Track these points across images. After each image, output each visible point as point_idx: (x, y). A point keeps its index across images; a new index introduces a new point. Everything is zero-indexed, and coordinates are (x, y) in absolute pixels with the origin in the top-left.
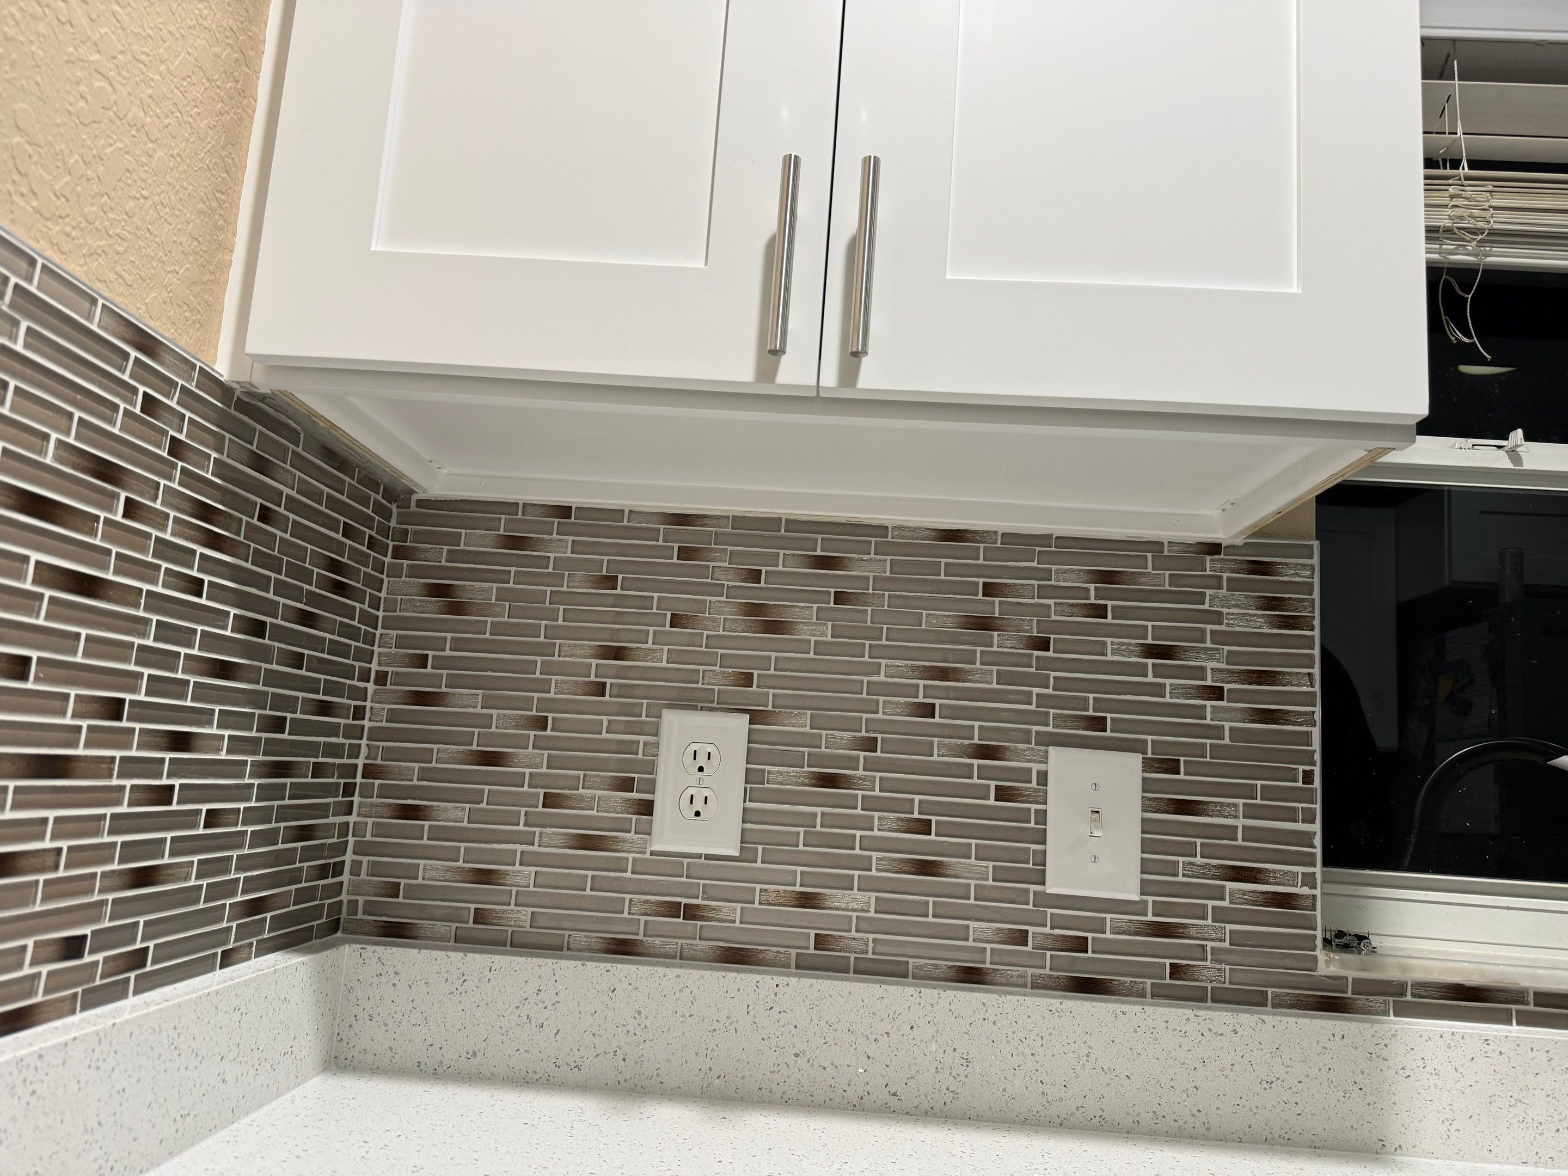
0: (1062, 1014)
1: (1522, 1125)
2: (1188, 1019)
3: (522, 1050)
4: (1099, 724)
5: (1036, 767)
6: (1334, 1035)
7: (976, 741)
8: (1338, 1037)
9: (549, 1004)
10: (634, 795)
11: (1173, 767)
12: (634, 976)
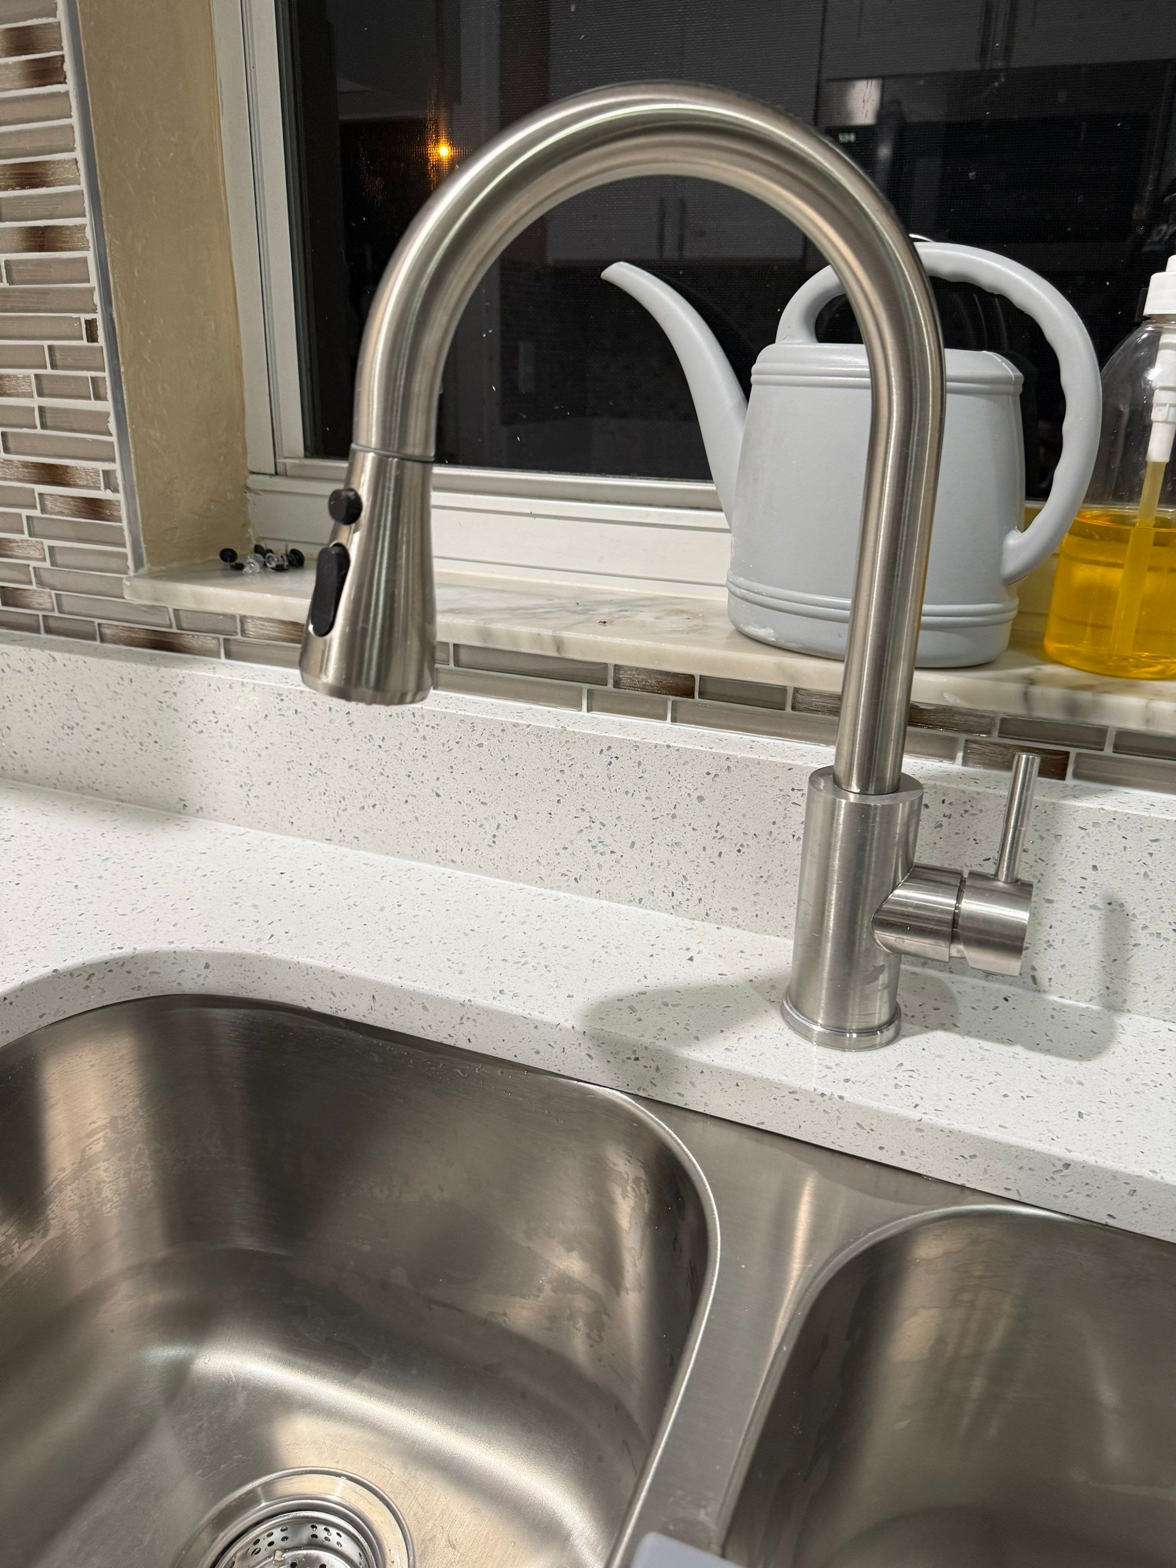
1: (325, 798)
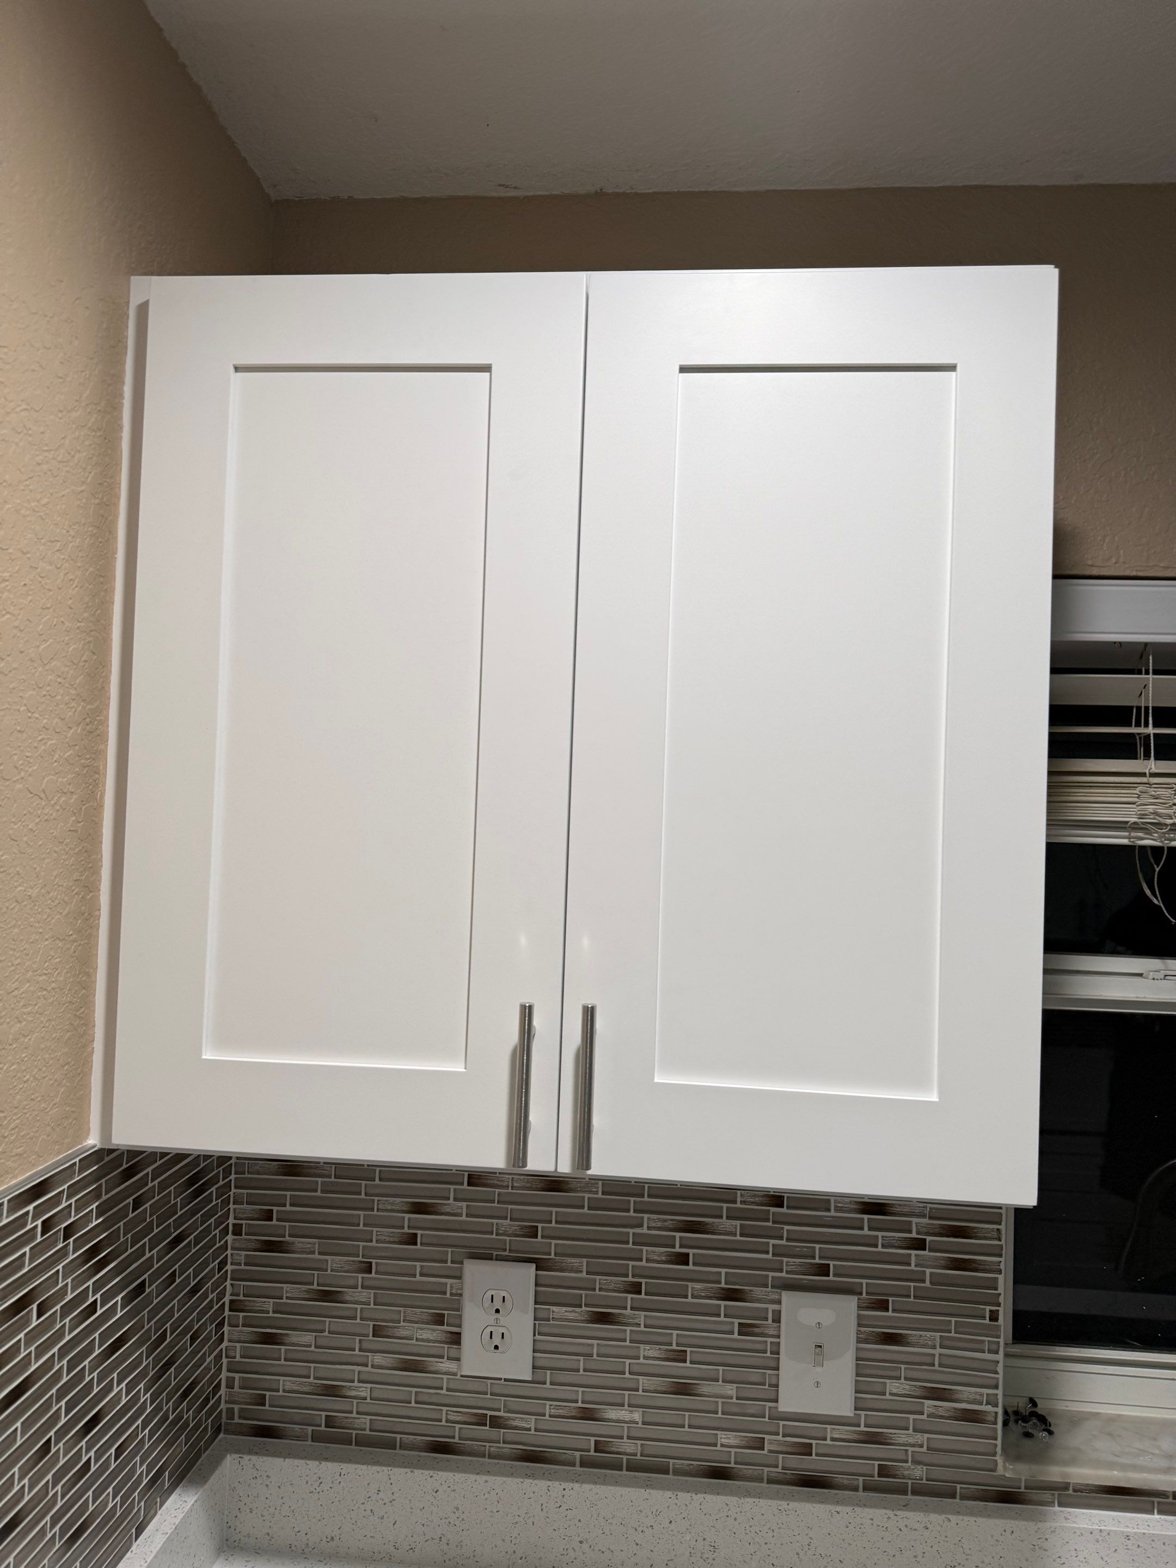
0: (789, 1512)
2: (889, 1518)
3: (368, 1536)
4: (823, 1270)
5: (772, 1307)
6: (1005, 1531)
7: (723, 1285)
8: (1008, 1532)
9: (387, 1501)
10: (445, 1328)
11: (883, 1306)
12: (452, 1480)
